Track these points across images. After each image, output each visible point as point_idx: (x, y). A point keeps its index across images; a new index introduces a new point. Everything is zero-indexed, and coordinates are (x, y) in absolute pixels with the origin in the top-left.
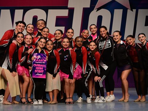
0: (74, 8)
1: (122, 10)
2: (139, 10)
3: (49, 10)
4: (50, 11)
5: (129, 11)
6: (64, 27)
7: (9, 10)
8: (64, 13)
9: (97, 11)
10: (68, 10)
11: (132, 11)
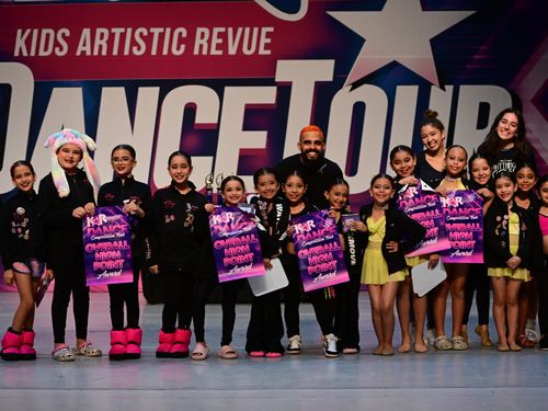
0: (291, 83)
1: (417, 87)
2: (461, 87)
3: (226, 88)
4: (228, 90)
5: (435, 90)
6: (266, 133)
7: (123, 89)
8: (267, 96)
9: (351, 90)
10: (275, 88)
11: (444, 90)
